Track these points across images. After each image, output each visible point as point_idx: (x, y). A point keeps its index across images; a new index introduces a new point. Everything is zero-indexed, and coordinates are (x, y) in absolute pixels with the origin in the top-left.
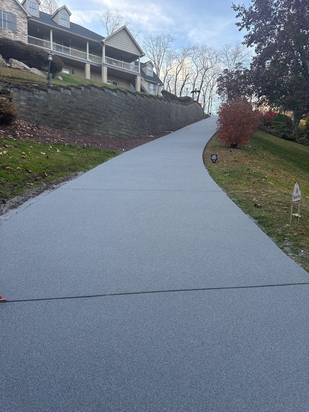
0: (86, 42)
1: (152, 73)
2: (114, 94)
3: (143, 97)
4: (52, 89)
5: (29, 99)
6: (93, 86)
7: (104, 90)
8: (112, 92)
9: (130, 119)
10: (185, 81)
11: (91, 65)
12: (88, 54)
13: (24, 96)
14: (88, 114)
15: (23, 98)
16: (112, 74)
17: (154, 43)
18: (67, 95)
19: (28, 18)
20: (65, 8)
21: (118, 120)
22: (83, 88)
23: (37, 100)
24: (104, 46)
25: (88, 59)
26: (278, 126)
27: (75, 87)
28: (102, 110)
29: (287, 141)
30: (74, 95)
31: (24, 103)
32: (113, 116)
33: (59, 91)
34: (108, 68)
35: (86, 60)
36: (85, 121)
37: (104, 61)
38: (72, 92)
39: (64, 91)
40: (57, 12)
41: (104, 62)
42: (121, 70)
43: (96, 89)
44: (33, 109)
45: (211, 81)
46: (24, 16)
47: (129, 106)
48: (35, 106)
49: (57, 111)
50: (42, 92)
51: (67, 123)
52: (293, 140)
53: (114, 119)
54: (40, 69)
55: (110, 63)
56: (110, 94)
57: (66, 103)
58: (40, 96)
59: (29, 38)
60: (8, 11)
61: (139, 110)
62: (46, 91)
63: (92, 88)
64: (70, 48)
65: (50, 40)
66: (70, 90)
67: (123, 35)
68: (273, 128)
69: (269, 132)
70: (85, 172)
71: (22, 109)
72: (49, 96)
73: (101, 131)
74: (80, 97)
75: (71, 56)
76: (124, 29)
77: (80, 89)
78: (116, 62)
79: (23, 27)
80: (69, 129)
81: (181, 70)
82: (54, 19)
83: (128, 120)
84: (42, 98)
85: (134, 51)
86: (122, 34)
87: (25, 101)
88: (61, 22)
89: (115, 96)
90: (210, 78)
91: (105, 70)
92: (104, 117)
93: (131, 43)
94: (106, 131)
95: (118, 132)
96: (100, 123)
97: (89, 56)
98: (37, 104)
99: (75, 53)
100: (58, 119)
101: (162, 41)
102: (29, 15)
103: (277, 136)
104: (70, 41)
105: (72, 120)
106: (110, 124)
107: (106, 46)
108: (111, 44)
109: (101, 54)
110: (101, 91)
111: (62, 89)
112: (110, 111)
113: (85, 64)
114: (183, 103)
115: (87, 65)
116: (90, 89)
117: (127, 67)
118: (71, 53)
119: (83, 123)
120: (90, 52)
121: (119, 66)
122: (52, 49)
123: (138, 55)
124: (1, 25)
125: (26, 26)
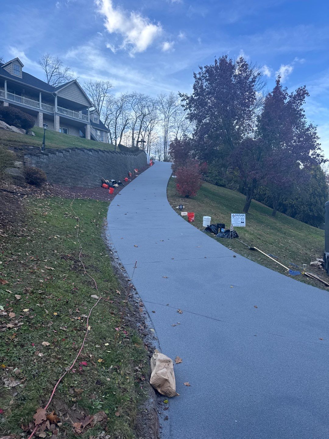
0: (39, 93)
1: (98, 121)
2: (90, 153)
3: (109, 153)
5: (37, 162)
6: (76, 148)
7: (84, 151)
8: (89, 151)
9: (101, 172)
11: (44, 114)
12: (41, 103)
13: (34, 160)
14: (74, 171)
15: (34, 162)
16: (64, 122)
18: (61, 157)
20: (17, 60)
21: (94, 174)
22: (70, 150)
23: (42, 162)
24: (57, 97)
25: (41, 108)
26: (212, 175)
28: (83, 166)
29: (219, 187)
30: (65, 157)
31: (34, 165)
32: (90, 170)
33: (55, 154)
34: (60, 117)
35: (39, 109)
36: (73, 176)
37: (56, 110)
38: (63, 155)
39: (58, 154)
40: (10, 63)
41: (57, 112)
42: (73, 119)
43: (79, 151)
47: (100, 162)
49: (55, 170)
50: (45, 156)
51: (62, 179)
52: (223, 186)
53: (91, 173)
55: (61, 112)
56: (88, 154)
57: (60, 163)
58: (44, 159)
61: (107, 164)
62: (47, 155)
63: (76, 150)
64: (24, 98)
65: (4, 90)
66: (62, 153)
67: (74, 88)
68: (208, 176)
69: (205, 180)
72: (49, 159)
73: (83, 183)
74: (69, 157)
75: (25, 105)
76: (75, 83)
77: (69, 151)
78: (66, 111)
80: (62, 183)
82: (6, 69)
83: (100, 173)
85: (84, 102)
86: (72, 87)
87: (35, 164)
88: (14, 72)
89: (91, 155)
91: (57, 119)
92: (84, 172)
93: (81, 96)
94: (86, 183)
95: (94, 183)
96: (82, 177)
97: (42, 105)
98: (42, 166)
99: (27, 102)
100: (55, 176)
101: (101, 87)
103: (211, 183)
104: (24, 91)
105: (64, 176)
106: (89, 178)
107: (58, 97)
108: (63, 96)
109: (54, 105)
110: (82, 152)
112: (88, 167)
113: (39, 112)
114: (134, 154)
115: (40, 113)
116: (75, 151)
117: (77, 116)
118: (25, 102)
119: (72, 178)
120: (42, 102)
121: (70, 115)
122: (6, 98)
123: (87, 106)
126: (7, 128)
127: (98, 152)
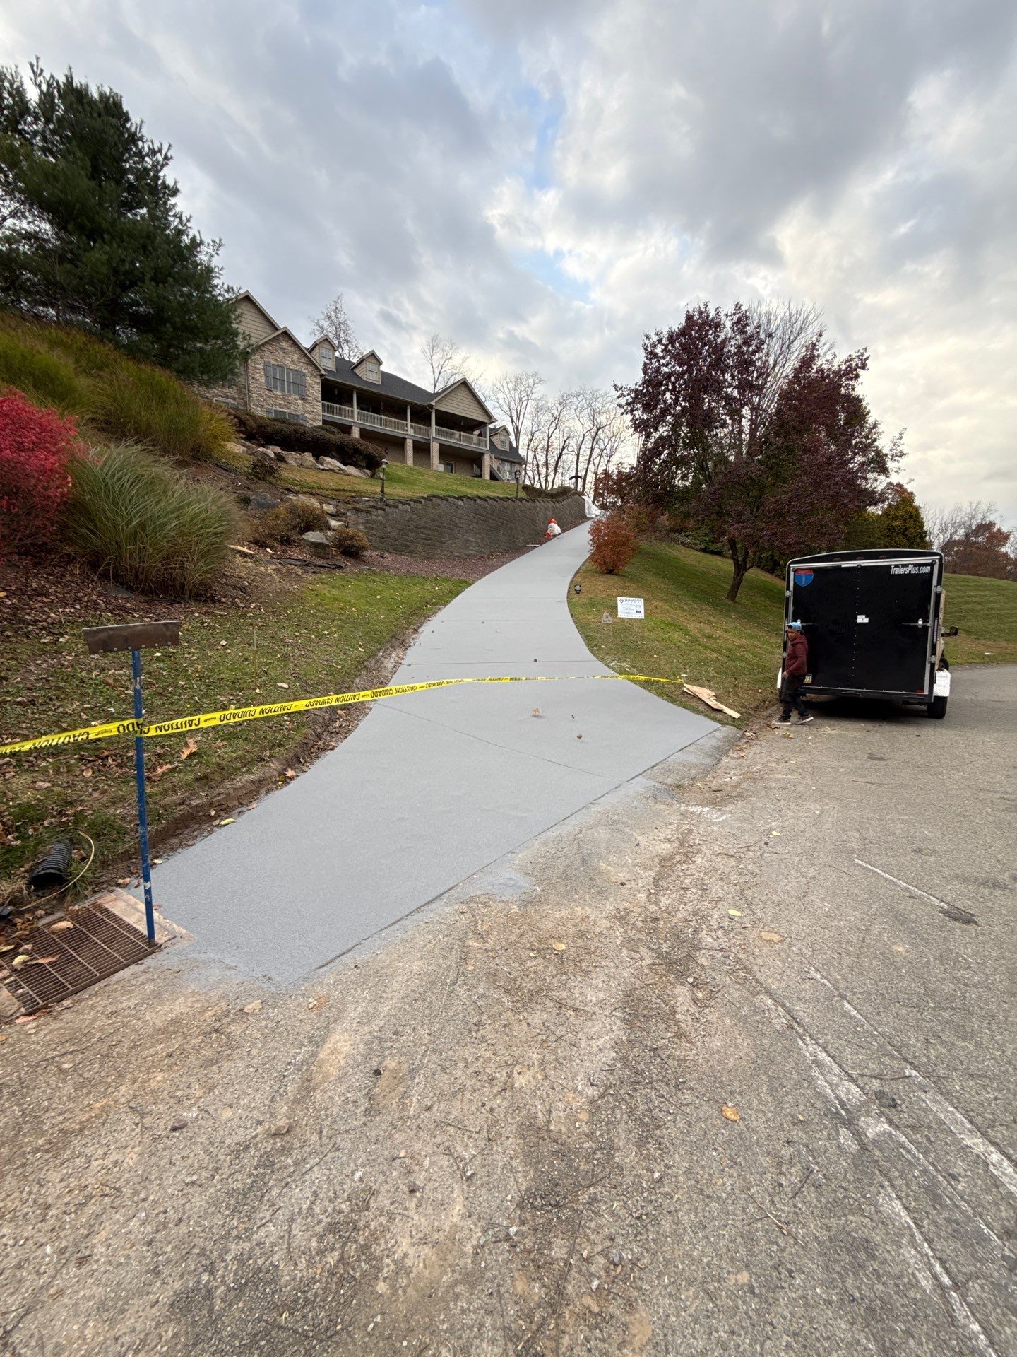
0: (407, 405)
1: (508, 445)
2: (460, 503)
4: (391, 506)
5: (367, 522)
10: (563, 449)
11: (414, 441)
12: (409, 423)
14: (429, 532)
15: (361, 520)
16: (448, 454)
17: (511, 385)
18: (406, 511)
19: (322, 376)
20: (373, 354)
22: (423, 501)
23: (375, 522)
24: (434, 410)
25: (411, 431)
27: (414, 501)
28: (446, 525)
30: (414, 511)
33: (397, 507)
34: (441, 445)
35: (406, 433)
36: (426, 541)
37: (433, 433)
38: (411, 508)
39: (403, 507)
40: (361, 361)
41: (434, 436)
42: (460, 446)
44: (372, 532)
45: (608, 448)
46: (316, 373)
47: (479, 517)
48: (373, 529)
49: (396, 532)
50: (379, 512)
51: (408, 546)
53: (460, 536)
54: (356, 465)
55: (442, 437)
57: (406, 522)
58: (377, 516)
59: (323, 405)
60: (293, 367)
61: (491, 519)
62: (384, 510)
63: (434, 499)
64: (383, 417)
65: (352, 406)
66: (409, 505)
67: (463, 392)
70: (445, 606)
72: (387, 516)
74: (420, 512)
75: (383, 428)
76: (464, 384)
77: (420, 502)
78: (452, 434)
79: (316, 391)
81: (557, 431)
82: (356, 371)
84: (380, 518)
85: (478, 415)
86: (460, 391)
87: (363, 524)
88: (369, 376)
89: (460, 506)
90: (606, 441)
91: (435, 448)
92: (447, 534)
93: (474, 403)
94: (451, 552)
95: (466, 552)
96: (444, 543)
97: (412, 426)
98: (375, 526)
99: (388, 424)
100: (397, 543)
101: (524, 383)
102: (323, 372)
104: (383, 407)
105: (412, 541)
106: (455, 544)
107: (437, 410)
108: (444, 407)
109: (429, 424)
110: (444, 501)
111: (400, 505)
112: (455, 526)
113: (405, 439)
115: (408, 441)
116: (431, 500)
117: (470, 440)
118: (383, 424)
119: (424, 544)
120: (412, 421)
121: (456, 439)
122: (356, 420)
123: (485, 421)
124: (283, 389)
125: (319, 387)
126: (340, 469)
127: (475, 501)
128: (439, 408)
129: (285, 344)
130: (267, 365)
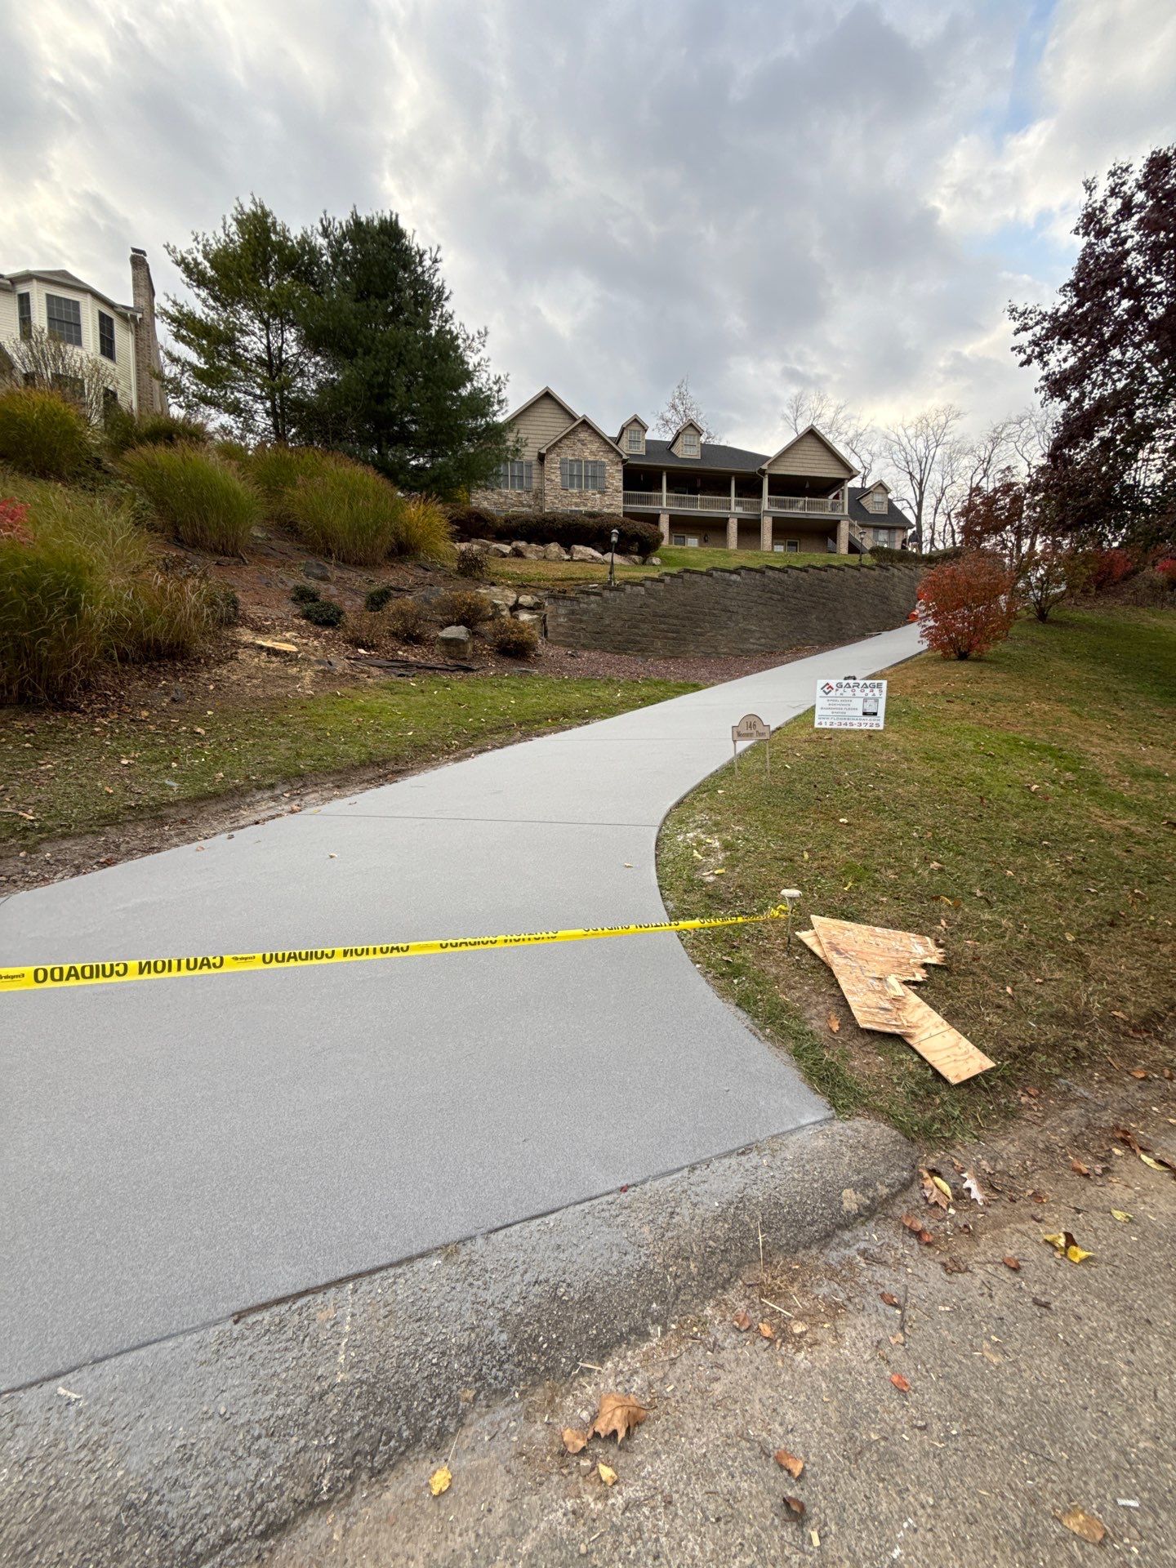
0: (731, 477)
1: (886, 507)
2: (734, 577)
3: (806, 571)
4: (611, 590)
5: (573, 612)
6: (689, 571)
7: (711, 575)
8: (728, 574)
9: (770, 620)
12: (733, 498)
13: (564, 607)
14: (675, 621)
15: (562, 611)
16: (786, 528)
18: (637, 595)
19: (624, 461)
20: (691, 425)
21: (741, 625)
22: (667, 579)
23: (585, 612)
24: (766, 476)
25: (735, 509)
27: (653, 580)
28: (707, 610)
30: (649, 593)
31: (565, 618)
33: (623, 590)
34: (776, 519)
35: (728, 511)
36: (669, 635)
37: (766, 505)
38: (646, 590)
39: (631, 589)
40: (677, 436)
41: (766, 509)
43: (694, 576)
44: (579, 626)
46: (618, 459)
47: (769, 595)
48: (581, 621)
49: (619, 624)
50: (593, 598)
51: (636, 642)
53: (731, 624)
55: (778, 507)
56: (725, 580)
57: (636, 609)
58: (589, 604)
59: (625, 496)
60: (591, 458)
61: (795, 598)
62: (600, 595)
63: (687, 576)
64: (699, 496)
65: (661, 491)
66: (642, 585)
67: (809, 445)
71: (561, 630)
72: (606, 602)
73: (702, 649)
74: (662, 594)
75: (700, 510)
76: (811, 433)
77: (662, 581)
78: (795, 503)
79: (615, 478)
82: (672, 450)
83: (766, 622)
84: (593, 606)
85: (833, 471)
86: (805, 444)
89: (735, 582)
91: (767, 524)
92: (708, 622)
93: (826, 456)
94: (715, 647)
96: (701, 634)
97: (736, 502)
98: (584, 618)
99: (706, 504)
100: (619, 638)
101: (931, 424)
102: (625, 457)
104: (699, 485)
105: (645, 635)
106: (722, 635)
108: (779, 470)
111: (628, 587)
112: (724, 611)
113: (728, 519)
115: (731, 520)
116: (682, 577)
117: (820, 506)
118: (701, 506)
119: (666, 638)
120: (736, 496)
122: (665, 506)
123: (842, 476)
124: (580, 486)
125: (620, 476)
126: (593, 558)
127: (763, 573)
128: (773, 472)
129: (584, 435)
130: (563, 462)
